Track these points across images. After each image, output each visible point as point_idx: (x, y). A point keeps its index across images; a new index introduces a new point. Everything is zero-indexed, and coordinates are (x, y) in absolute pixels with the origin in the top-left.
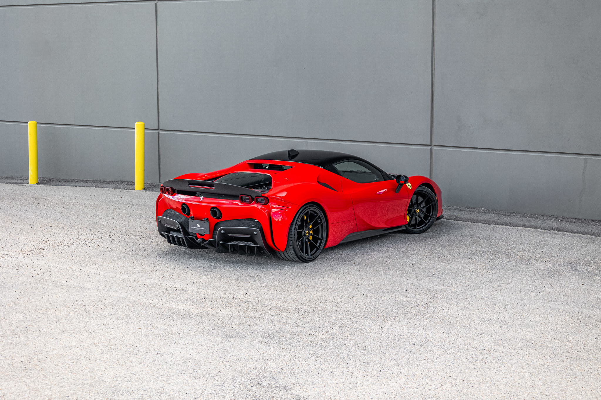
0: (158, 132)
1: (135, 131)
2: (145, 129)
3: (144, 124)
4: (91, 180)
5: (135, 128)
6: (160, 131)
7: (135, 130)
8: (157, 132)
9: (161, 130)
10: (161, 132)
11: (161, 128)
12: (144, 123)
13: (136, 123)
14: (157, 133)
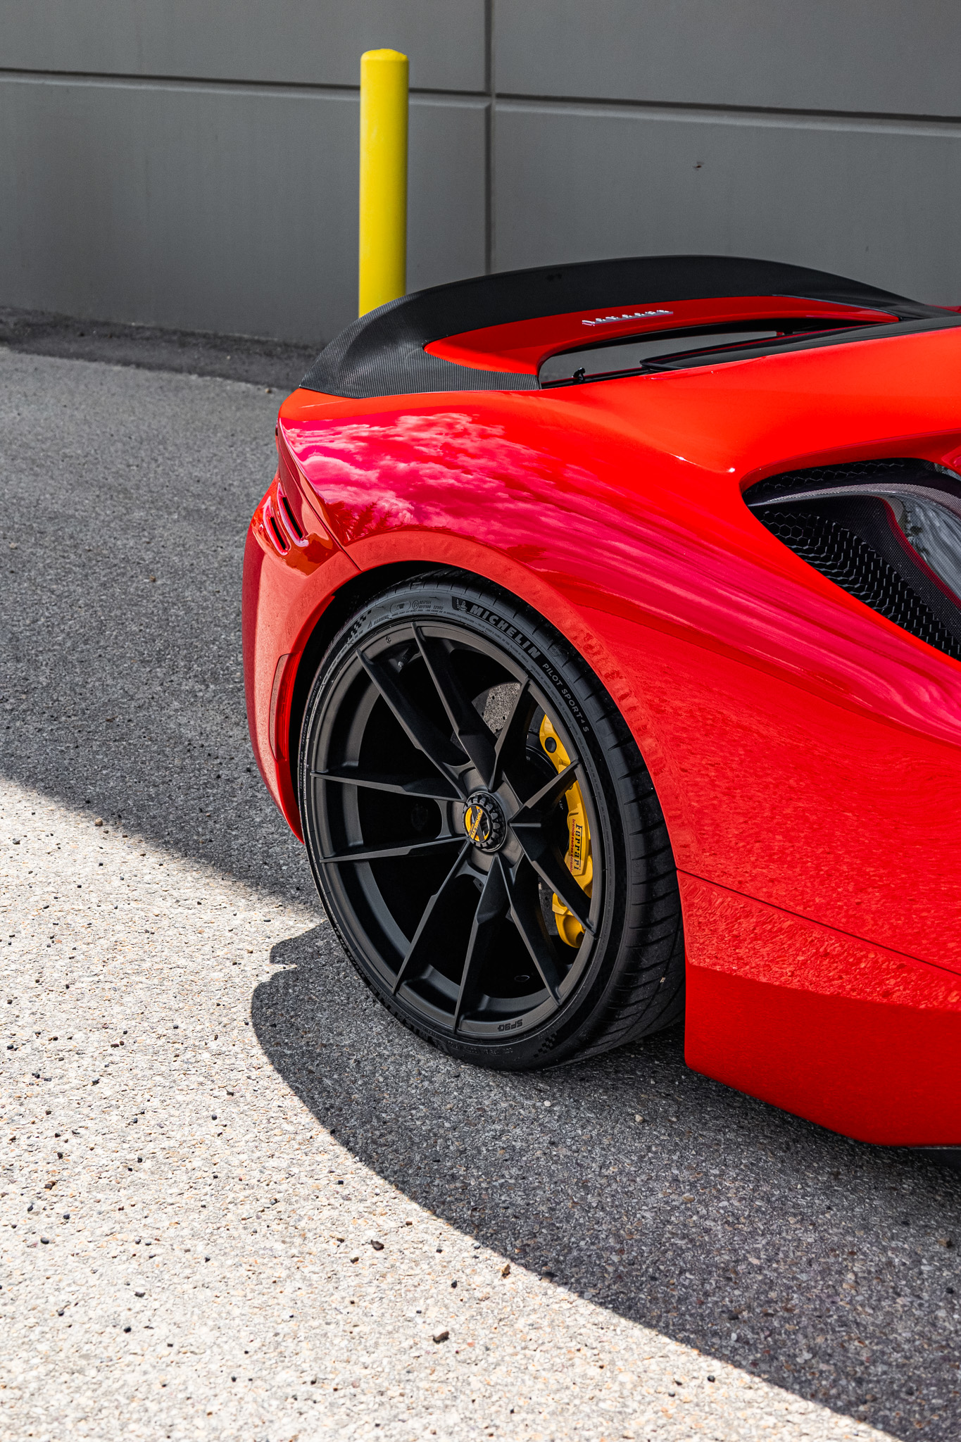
0: (488, 110)
1: (358, 104)
2: (412, 91)
3: (406, 65)
4: (205, 336)
5: (357, 88)
6: (494, 101)
7: (359, 95)
8: (479, 105)
9: (501, 96)
10: (500, 108)
11: (498, 87)
12: (403, 57)
13: (367, 57)
14: (483, 116)
